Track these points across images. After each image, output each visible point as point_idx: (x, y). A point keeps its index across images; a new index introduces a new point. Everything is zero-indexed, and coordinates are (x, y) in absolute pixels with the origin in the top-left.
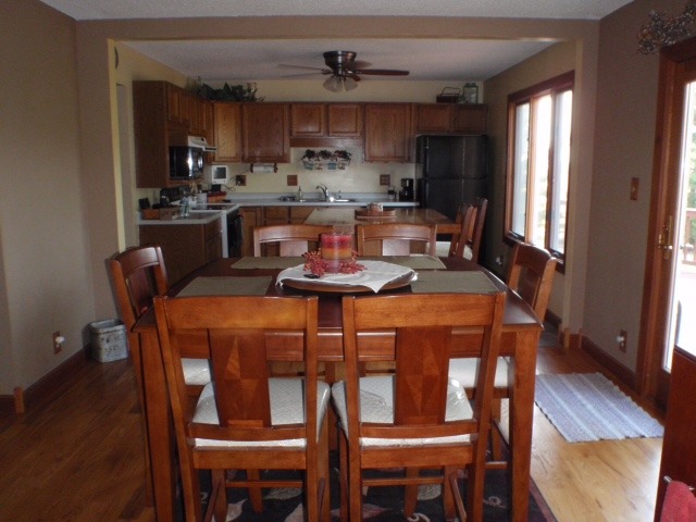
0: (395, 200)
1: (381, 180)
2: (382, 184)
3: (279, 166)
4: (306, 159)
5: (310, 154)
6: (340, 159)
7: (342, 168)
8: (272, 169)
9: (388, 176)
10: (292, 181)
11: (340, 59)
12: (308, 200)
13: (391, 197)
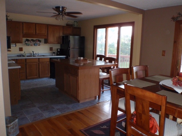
0: (55, 55)
1: (50, 49)
2: (50, 50)
3: (17, 44)
4: (27, 42)
5: (28, 40)
6: (38, 42)
7: (39, 45)
8: (15, 45)
9: (52, 48)
10: (21, 49)
11: (61, 9)
12: (27, 56)
13: (54, 54)
